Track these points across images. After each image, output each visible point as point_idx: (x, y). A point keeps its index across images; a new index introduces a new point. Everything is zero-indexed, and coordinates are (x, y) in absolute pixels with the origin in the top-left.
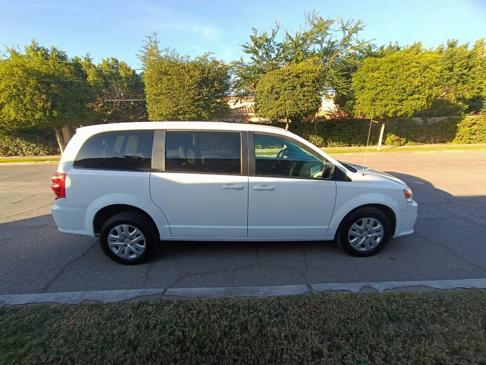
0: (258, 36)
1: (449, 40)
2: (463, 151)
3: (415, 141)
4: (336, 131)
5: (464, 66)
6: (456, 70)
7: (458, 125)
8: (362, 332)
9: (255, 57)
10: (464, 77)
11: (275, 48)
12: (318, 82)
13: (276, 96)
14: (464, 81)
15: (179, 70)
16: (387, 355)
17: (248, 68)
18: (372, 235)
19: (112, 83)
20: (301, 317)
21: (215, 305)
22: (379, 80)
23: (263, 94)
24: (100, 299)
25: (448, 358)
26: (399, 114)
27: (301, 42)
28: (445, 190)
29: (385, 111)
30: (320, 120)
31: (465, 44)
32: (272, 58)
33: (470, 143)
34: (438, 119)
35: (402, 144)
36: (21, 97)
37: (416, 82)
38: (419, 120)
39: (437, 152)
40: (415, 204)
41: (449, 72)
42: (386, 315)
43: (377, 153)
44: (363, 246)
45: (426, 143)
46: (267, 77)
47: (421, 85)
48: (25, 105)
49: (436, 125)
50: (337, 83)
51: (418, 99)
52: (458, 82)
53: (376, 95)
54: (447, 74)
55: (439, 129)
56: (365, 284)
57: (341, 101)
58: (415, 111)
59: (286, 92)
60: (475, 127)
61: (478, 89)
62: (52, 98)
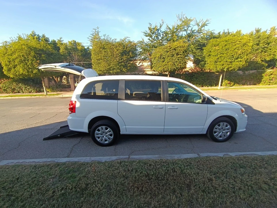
0: (152, 27)
1: (256, 29)
2: (266, 89)
3: (239, 84)
4: (195, 79)
5: (265, 43)
6: (261, 45)
7: (263, 75)
8: (229, 172)
9: (150, 39)
10: (266, 49)
11: (161, 34)
12: (186, 52)
13: (163, 60)
14: (265, 51)
15: (111, 46)
16: (242, 180)
17: (147, 45)
18: (225, 131)
19: (72, 53)
20: (199, 166)
21: (156, 162)
22: (219, 51)
23: (156, 59)
24: (99, 160)
25: (269, 181)
26: (230, 69)
27: (175, 30)
28: (259, 110)
29: (222, 68)
30: (186, 73)
31: (265, 30)
32: (159, 39)
33: (269, 85)
34: (251, 72)
35: (232, 86)
36: (26, 61)
37: (239, 52)
38: (241, 72)
39: (251, 90)
40: (246, 116)
41: (257, 46)
42: (238, 165)
43: (218, 91)
44: (221, 137)
45: (245, 85)
46: (158, 49)
47: (242, 54)
48: (28, 66)
49: (250, 75)
50: (195, 52)
51: (241, 61)
52: (262, 51)
53: (217, 59)
54: (256, 47)
55: (252, 77)
56: (225, 153)
57: (197, 62)
58: (239, 67)
59: (169, 58)
60: (272, 76)
61: (273, 55)
62: (42, 62)
